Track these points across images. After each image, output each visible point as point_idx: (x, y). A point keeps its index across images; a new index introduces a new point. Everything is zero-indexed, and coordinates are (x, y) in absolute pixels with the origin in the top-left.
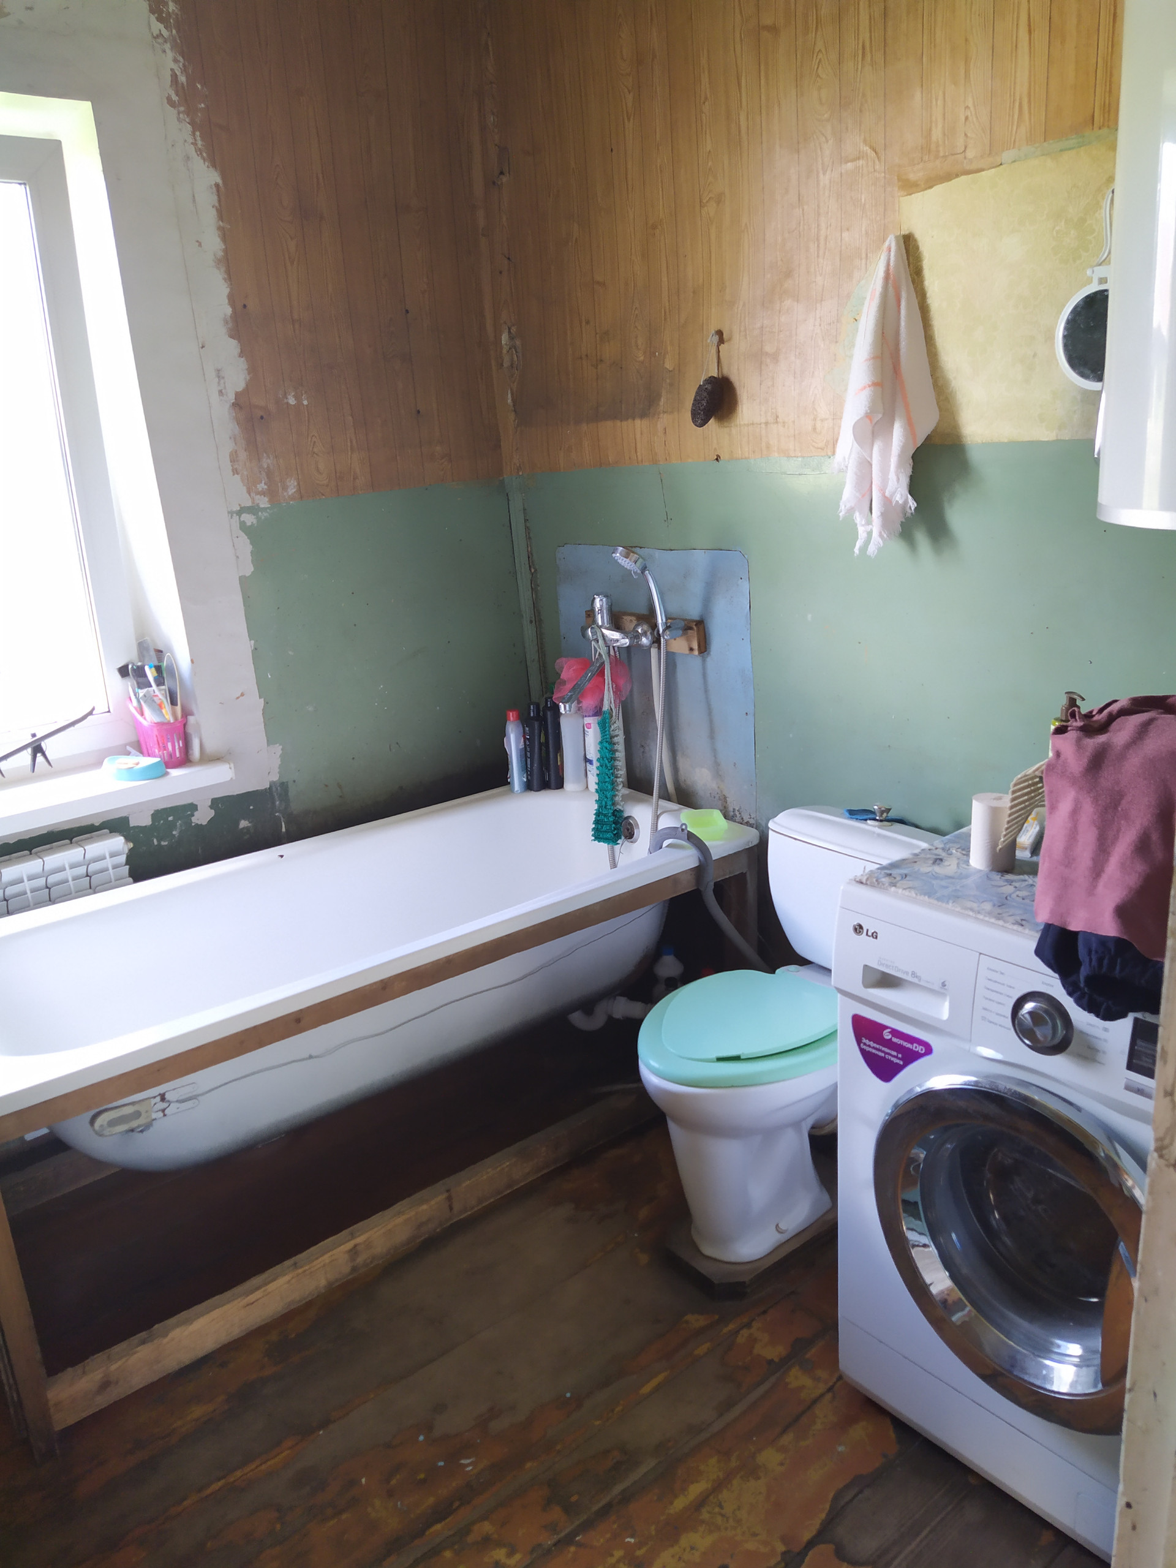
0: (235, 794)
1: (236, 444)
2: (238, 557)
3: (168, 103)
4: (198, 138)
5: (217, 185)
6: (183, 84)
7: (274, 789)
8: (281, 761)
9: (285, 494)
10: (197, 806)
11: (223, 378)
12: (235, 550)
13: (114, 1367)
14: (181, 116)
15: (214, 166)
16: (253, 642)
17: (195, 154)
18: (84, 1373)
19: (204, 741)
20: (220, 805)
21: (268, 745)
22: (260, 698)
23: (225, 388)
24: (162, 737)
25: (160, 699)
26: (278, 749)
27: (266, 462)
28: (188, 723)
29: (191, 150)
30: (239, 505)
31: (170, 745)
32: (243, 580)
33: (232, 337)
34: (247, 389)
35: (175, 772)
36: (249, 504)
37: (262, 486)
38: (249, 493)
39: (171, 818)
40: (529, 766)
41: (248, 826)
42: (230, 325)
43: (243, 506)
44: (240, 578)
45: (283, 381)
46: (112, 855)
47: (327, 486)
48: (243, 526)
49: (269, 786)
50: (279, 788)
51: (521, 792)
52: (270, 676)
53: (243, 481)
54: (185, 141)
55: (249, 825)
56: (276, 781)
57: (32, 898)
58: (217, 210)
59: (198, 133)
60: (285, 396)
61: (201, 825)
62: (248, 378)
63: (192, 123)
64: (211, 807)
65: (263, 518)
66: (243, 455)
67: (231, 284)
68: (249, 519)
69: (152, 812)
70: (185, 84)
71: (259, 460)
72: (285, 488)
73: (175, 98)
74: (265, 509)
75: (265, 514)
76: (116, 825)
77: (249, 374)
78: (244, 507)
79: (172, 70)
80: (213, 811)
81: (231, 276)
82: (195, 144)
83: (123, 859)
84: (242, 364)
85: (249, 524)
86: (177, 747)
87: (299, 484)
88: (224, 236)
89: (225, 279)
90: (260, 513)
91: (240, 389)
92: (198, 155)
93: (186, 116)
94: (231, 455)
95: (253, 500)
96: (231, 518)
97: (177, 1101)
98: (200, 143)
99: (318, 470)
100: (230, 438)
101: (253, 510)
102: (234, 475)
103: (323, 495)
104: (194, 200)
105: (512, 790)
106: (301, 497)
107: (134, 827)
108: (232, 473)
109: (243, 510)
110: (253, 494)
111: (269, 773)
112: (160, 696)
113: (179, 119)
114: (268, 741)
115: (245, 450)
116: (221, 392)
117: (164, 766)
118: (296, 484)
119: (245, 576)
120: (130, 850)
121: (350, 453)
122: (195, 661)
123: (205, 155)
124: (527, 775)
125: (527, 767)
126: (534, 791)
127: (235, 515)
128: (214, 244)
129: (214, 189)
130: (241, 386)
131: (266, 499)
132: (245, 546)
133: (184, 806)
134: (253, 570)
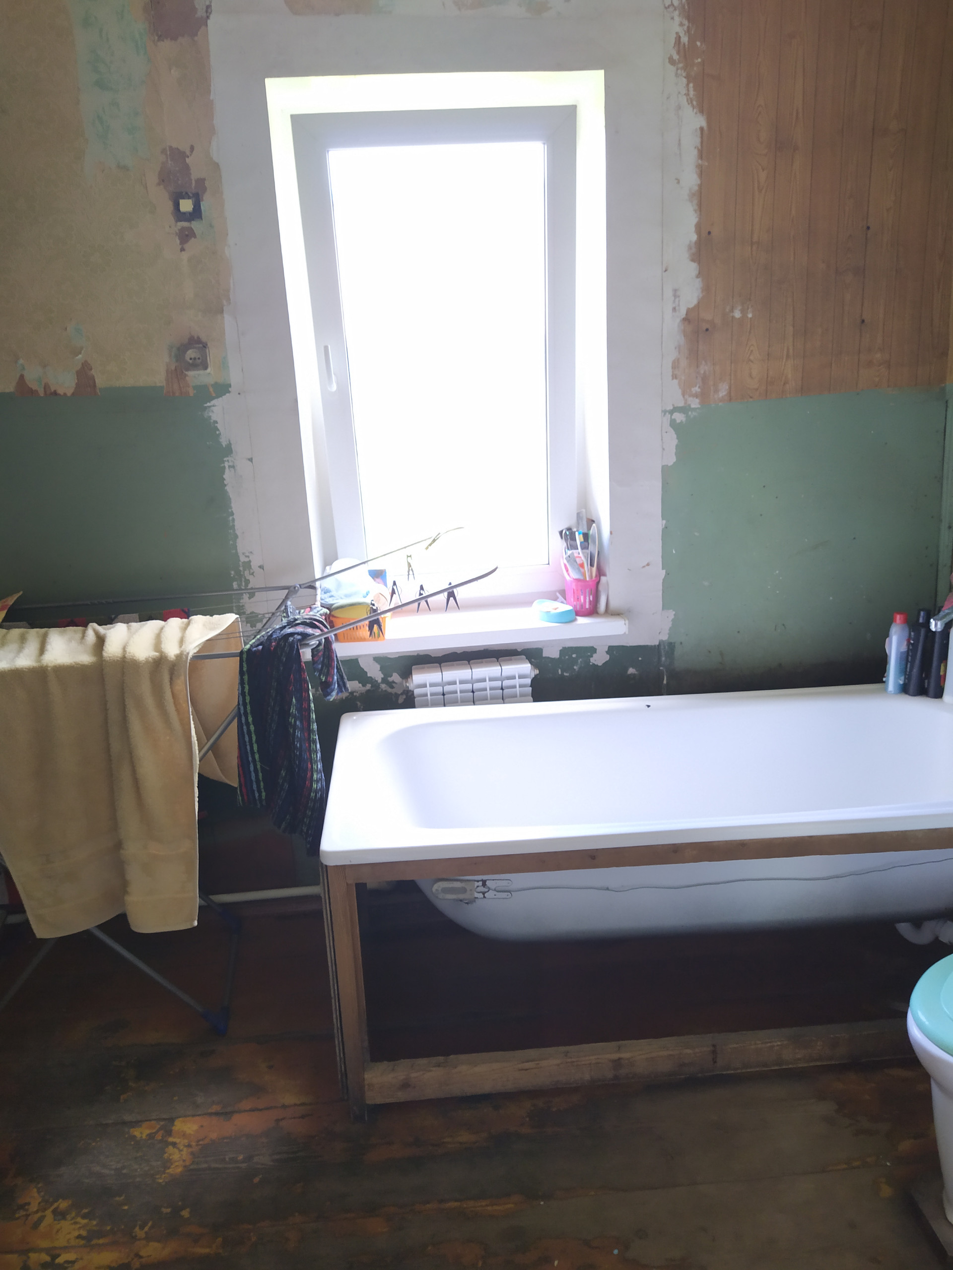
0: (628, 645)
1: (679, 353)
2: (664, 449)
3: (669, 62)
4: (691, 89)
5: (702, 129)
6: (684, 44)
7: (662, 647)
8: (672, 624)
9: (716, 396)
10: (596, 649)
11: (679, 297)
12: (663, 443)
13: (413, 1075)
14: (679, 71)
15: (702, 111)
16: (664, 522)
17: (687, 103)
18: (393, 1070)
19: (610, 598)
20: (615, 652)
21: (663, 609)
22: (663, 569)
23: (679, 305)
24: (577, 590)
25: (582, 560)
26: (671, 614)
27: (704, 368)
28: (601, 582)
29: (684, 100)
30: (673, 405)
31: (582, 598)
32: (665, 469)
33: (693, 260)
34: (698, 306)
35: (581, 620)
36: (681, 404)
37: (696, 389)
38: (683, 395)
39: (574, 656)
40: (908, 670)
41: (634, 674)
42: (694, 250)
43: (675, 406)
44: (663, 467)
45: (733, 297)
46: (521, 677)
47: (757, 390)
48: (673, 424)
49: (658, 644)
50: (666, 647)
51: (894, 694)
52: (674, 552)
53: (679, 384)
54: (679, 93)
55: (636, 673)
56: (665, 641)
57: (461, 698)
58: (698, 150)
59: (691, 85)
60: (732, 310)
61: (597, 665)
62: (701, 296)
63: (687, 77)
64: (607, 652)
65: (692, 416)
66: (684, 363)
67: (700, 215)
68: (679, 417)
69: (561, 648)
70: (687, 43)
71: (698, 367)
72: (716, 391)
73: (676, 57)
74: (694, 409)
75: (694, 413)
76: (531, 654)
77: (702, 292)
78: (677, 407)
79: (677, 33)
80: (608, 656)
81: (700, 208)
82: (687, 95)
83: (528, 681)
84: (698, 283)
85: (678, 421)
86: (587, 600)
87: (730, 388)
88: (702, 172)
89: (695, 211)
90: (690, 413)
91: (691, 306)
92: (689, 104)
93: (683, 71)
94: (674, 362)
95: (686, 401)
96: (664, 416)
97: (495, 890)
98: (692, 93)
99: (750, 376)
100: (676, 348)
101: (683, 410)
102: (673, 379)
103: (751, 397)
104: (679, 144)
105: (886, 689)
106: (730, 400)
107: (546, 657)
108: (671, 378)
109: (675, 409)
110: (687, 397)
111: (660, 633)
112: (583, 558)
113: (677, 75)
114: (663, 606)
115: (687, 358)
116: (674, 309)
117: (574, 614)
118: (727, 387)
119: (667, 465)
120: (536, 676)
121: (784, 360)
122: (613, 533)
123: (695, 103)
124: (905, 678)
125: (906, 671)
126: (909, 695)
127: (667, 413)
128: (691, 179)
129: (699, 132)
130: (693, 302)
131: (697, 401)
132: (672, 441)
133: (586, 648)
134: (675, 460)
